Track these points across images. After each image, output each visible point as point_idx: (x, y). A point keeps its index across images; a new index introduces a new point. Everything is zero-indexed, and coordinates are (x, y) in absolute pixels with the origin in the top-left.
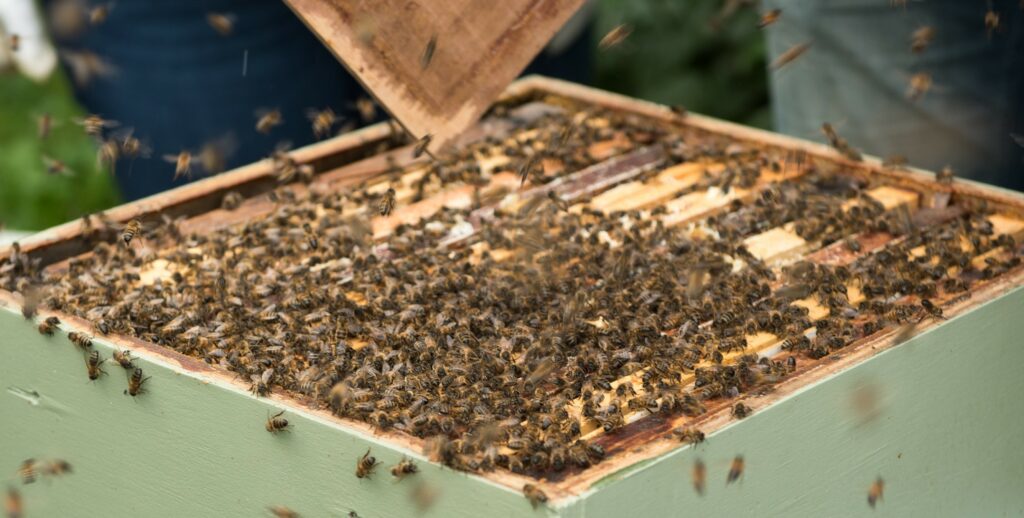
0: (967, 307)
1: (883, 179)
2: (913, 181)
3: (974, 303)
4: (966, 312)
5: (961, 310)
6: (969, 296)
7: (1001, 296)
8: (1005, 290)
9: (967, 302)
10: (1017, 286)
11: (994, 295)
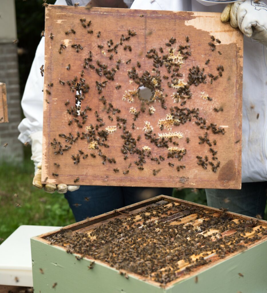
0: (254, 246)
1: (236, 217)
2: (242, 217)
3: (255, 245)
4: (253, 247)
5: (252, 246)
6: (254, 243)
7: (261, 243)
8: (262, 242)
9: (254, 245)
10: (264, 241)
11: (259, 243)
